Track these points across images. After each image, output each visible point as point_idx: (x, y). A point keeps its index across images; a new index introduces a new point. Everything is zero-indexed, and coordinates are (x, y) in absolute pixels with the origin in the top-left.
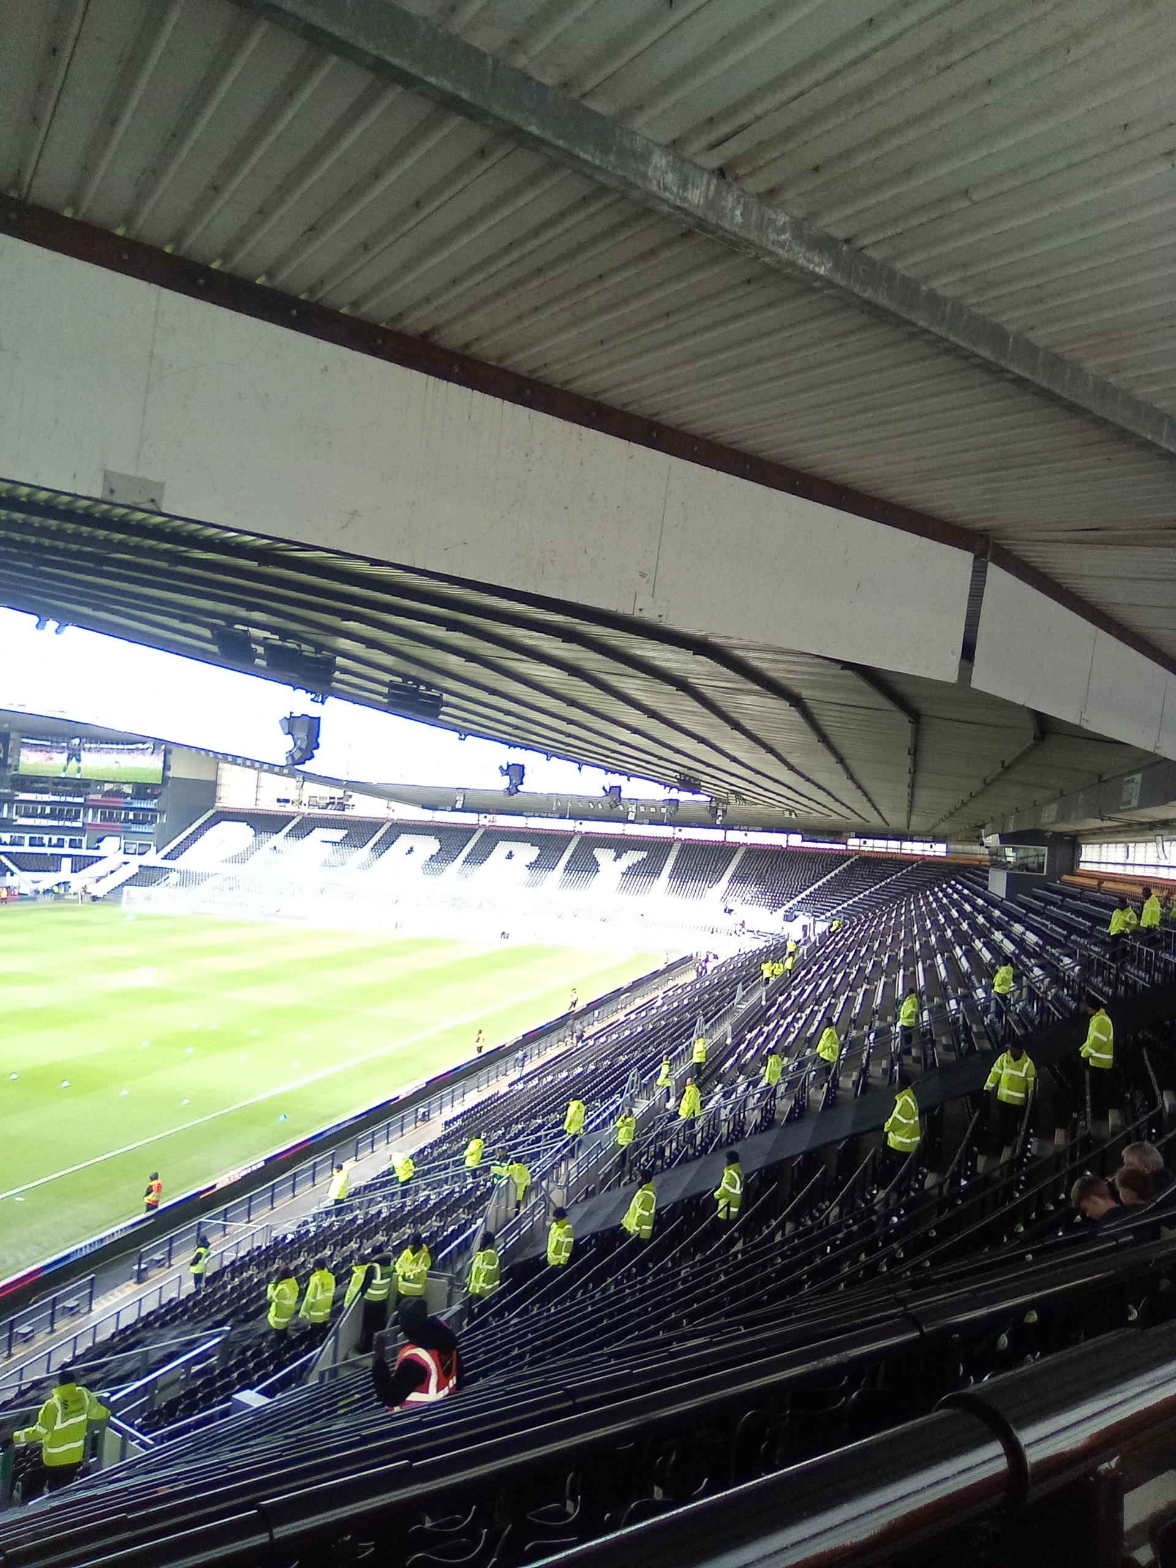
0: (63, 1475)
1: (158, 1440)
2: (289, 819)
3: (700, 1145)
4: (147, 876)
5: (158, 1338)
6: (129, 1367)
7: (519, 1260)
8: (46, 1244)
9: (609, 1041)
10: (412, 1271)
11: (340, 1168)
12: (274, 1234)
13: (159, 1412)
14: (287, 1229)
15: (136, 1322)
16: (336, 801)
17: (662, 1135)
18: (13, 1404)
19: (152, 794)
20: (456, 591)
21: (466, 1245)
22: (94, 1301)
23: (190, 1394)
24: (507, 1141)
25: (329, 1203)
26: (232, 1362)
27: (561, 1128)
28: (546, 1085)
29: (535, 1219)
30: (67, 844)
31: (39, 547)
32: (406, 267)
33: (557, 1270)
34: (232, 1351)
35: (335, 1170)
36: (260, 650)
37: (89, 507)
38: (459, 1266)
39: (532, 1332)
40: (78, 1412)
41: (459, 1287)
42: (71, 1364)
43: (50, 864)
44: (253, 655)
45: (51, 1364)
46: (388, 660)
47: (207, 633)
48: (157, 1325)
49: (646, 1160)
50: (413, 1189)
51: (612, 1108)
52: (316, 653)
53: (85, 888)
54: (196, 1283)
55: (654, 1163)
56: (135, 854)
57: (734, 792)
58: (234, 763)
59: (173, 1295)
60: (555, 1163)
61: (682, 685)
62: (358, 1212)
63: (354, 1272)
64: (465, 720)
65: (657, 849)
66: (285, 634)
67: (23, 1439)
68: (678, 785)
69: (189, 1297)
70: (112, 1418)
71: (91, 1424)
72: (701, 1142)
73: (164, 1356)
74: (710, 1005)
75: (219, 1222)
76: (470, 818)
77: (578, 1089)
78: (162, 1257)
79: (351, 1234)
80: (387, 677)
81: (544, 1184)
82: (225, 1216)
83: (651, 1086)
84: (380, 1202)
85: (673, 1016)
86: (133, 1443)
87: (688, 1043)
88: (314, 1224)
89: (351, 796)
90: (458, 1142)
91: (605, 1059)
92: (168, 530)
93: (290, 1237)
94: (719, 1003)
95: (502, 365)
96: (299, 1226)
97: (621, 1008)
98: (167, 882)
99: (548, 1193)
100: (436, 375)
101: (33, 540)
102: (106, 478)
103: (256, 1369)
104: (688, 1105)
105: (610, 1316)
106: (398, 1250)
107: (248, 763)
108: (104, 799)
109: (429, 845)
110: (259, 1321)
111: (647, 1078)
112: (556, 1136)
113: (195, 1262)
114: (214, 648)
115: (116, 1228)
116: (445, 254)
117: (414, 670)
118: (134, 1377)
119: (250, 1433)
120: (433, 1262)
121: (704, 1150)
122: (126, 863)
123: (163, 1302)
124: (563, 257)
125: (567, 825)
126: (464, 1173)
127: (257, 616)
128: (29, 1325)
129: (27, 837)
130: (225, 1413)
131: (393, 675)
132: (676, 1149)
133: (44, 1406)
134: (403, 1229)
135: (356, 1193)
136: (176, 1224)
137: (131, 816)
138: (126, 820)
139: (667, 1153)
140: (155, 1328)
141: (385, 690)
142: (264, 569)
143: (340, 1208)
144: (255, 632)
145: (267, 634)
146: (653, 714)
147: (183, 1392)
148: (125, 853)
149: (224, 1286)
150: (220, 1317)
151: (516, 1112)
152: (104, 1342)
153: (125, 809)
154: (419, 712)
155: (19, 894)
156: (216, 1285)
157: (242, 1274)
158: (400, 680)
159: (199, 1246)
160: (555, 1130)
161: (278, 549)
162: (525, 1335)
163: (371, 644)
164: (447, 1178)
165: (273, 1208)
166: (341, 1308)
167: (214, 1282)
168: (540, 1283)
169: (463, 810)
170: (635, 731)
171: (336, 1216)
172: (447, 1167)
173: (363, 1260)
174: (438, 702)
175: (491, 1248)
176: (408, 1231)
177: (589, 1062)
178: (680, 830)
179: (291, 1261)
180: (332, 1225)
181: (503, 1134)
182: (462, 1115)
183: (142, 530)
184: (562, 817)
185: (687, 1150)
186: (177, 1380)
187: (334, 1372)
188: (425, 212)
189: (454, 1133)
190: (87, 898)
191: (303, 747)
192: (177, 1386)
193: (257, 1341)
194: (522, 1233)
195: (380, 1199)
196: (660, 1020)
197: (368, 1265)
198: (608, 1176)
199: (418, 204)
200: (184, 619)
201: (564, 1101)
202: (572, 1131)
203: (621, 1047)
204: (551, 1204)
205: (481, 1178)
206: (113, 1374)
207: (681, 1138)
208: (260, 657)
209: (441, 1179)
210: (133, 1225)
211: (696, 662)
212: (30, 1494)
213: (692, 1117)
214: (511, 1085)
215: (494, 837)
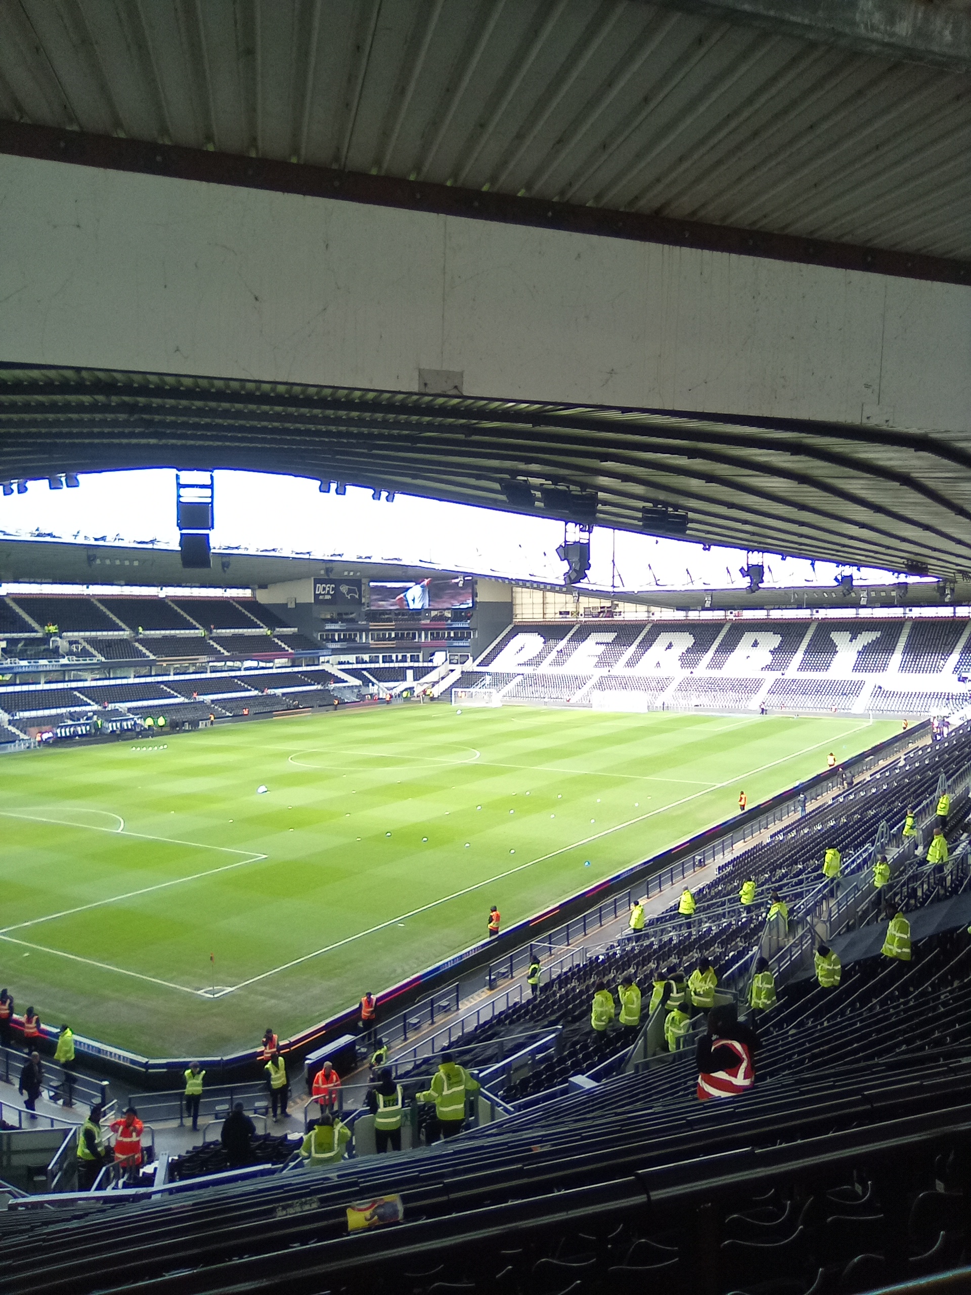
0: (452, 1128)
1: (518, 1108)
2: (569, 627)
3: (951, 886)
4: (468, 680)
5: (509, 1033)
6: (489, 1052)
7: (792, 981)
8: (423, 959)
9: (857, 798)
10: (701, 987)
11: (637, 904)
12: (588, 955)
13: (515, 1087)
14: (599, 951)
15: (492, 1019)
16: (606, 610)
17: (914, 878)
18: (412, 1073)
19: (466, 616)
20: (694, 424)
21: (745, 967)
22: (460, 1003)
23: (537, 1075)
24: (773, 883)
25: (629, 931)
26: (566, 1053)
27: (820, 872)
28: (803, 836)
29: (804, 948)
30: (409, 660)
31: (371, 436)
32: (639, 156)
33: (826, 991)
34: (566, 1045)
35: (632, 904)
36: (538, 494)
37: (404, 399)
38: (741, 985)
39: (810, 1042)
40: (459, 1083)
41: (742, 1002)
42: (449, 1047)
43: (398, 675)
44: (534, 499)
45: (435, 1046)
46: (639, 489)
47: (497, 486)
48: (507, 1022)
49: (900, 899)
50: (697, 922)
51: (865, 855)
52: (581, 491)
53: (424, 692)
54: (533, 991)
55: (908, 901)
56: (457, 663)
57: (960, 571)
58: (524, 586)
59: (517, 1000)
60: (817, 901)
61: (906, 480)
62: (653, 939)
63: (654, 987)
64: (709, 532)
65: (891, 629)
66: (555, 479)
67: (422, 1099)
68: (906, 570)
69: (529, 1002)
70: (482, 1089)
71: (468, 1093)
72: (951, 884)
73: (514, 1046)
74: (950, 764)
75: (545, 944)
76: (718, 615)
77: (832, 839)
78: (506, 970)
79: (650, 956)
80: (641, 504)
81: (808, 918)
82: (550, 940)
83: (899, 836)
84: (670, 932)
85: (915, 774)
86: (499, 1109)
87: (932, 797)
88: (619, 948)
89: (617, 605)
90: (731, 884)
91: (855, 813)
92: (462, 409)
93: (601, 957)
94: (959, 762)
95: (725, 224)
96: (607, 950)
97: (867, 770)
98: (482, 684)
99: (812, 926)
100: (670, 243)
101: (365, 430)
102: (420, 375)
103: (585, 1059)
104: (936, 852)
105: (879, 1031)
106: (689, 971)
107: (535, 585)
108: (432, 623)
109: (685, 641)
110: (583, 1022)
111: (895, 829)
112: (816, 878)
113: (532, 975)
114: (503, 497)
115: (470, 948)
116: (672, 137)
117: (662, 496)
118: (494, 1060)
119: (585, 1108)
120: (719, 980)
121: (955, 891)
122: (452, 671)
123: (510, 1005)
124: (777, 117)
125: (804, 614)
126: (738, 909)
127: (534, 467)
128: (417, 1018)
129: (381, 656)
130: (564, 1092)
131: (645, 502)
132: (928, 890)
133: (434, 1077)
134: (691, 953)
135: (651, 923)
136: (514, 945)
137: (452, 635)
138: (449, 638)
139: (919, 893)
140: (506, 1024)
141: (640, 515)
142: (538, 429)
143: (638, 935)
144: (533, 480)
145: (542, 481)
146: (878, 509)
147: (531, 1073)
148: (450, 663)
149: (554, 994)
150: (553, 1018)
151: (779, 859)
152: (469, 1033)
153: (448, 629)
154: (669, 530)
155: (379, 699)
156: (548, 993)
157: (566, 986)
158: (651, 505)
159: (532, 964)
160: (815, 874)
161: (547, 411)
162: (803, 1044)
163: (626, 478)
164: (724, 913)
165: (585, 935)
166: (647, 1015)
167: (546, 991)
168: (813, 1002)
169: (712, 609)
170: (863, 526)
171: (636, 942)
172: (723, 904)
173: (662, 977)
174: (685, 520)
175: (767, 971)
176: (696, 955)
177: (841, 817)
178: (911, 610)
179: (604, 977)
180: (633, 949)
181: (769, 877)
182: (732, 861)
183: (444, 411)
184: (799, 607)
185: (938, 891)
186: (526, 1064)
187: (646, 1065)
188: (652, 105)
189: (726, 876)
190: (427, 699)
191: (578, 568)
192: (526, 1069)
193: (585, 1037)
194: (793, 959)
195: (670, 929)
196: (903, 778)
197: (665, 982)
198: (866, 913)
199: (646, 100)
200: (478, 477)
201: (822, 849)
202: (830, 874)
203: (868, 802)
204: (817, 936)
205: (753, 914)
206: (479, 1057)
207: (932, 881)
208: (539, 500)
209: (719, 914)
210: (483, 946)
211: (919, 458)
212: (432, 1137)
213: (940, 862)
214: (771, 837)
215: (739, 630)
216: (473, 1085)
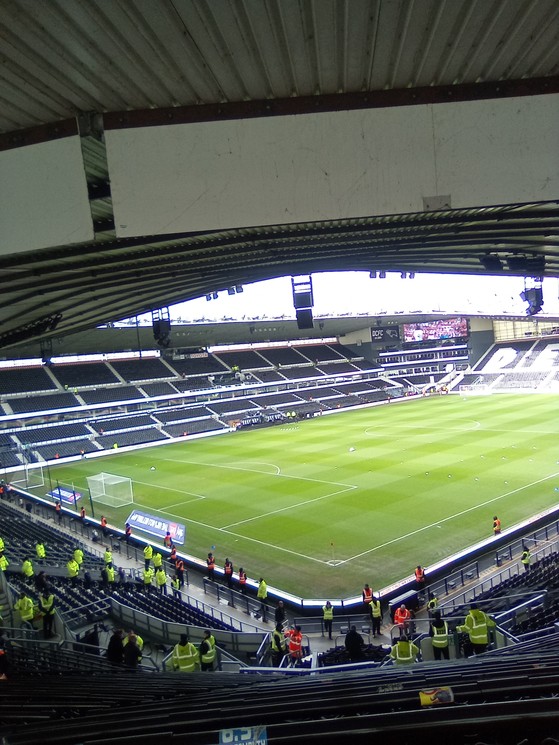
0: (480, 648)
1: (522, 639)
2: (533, 342)
4: (469, 380)
5: (512, 593)
6: (501, 604)
13: (519, 626)
15: (500, 584)
16: (556, 329)
18: (452, 615)
19: (464, 341)
22: (479, 574)
23: (533, 620)
26: (551, 607)
30: (431, 370)
31: (398, 241)
34: (550, 602)
36: (505, 262)
40: (483, 622)
42: (474, 600)
43: (425, 380)
44: (502, 265)
45: (466, 599)
47: (478, 260)
48: (510, 586)
52: (533, 256)
53: (442, 388)
54: (526, 568)
56: (461, 370)
58: (500, 319)
59: (516, 573)
66: (515, 251)
67: (460, 630)
71: (489, 628)
73: (517, 601)
75: (532, 539)
78: (507, 555)
82: (535, 536)
86: (510, 639)
92: (452, 217)
98: (478, 381)
101: (394, 239)
102: (424, 201)
107: (507, 318)
114: (482, 267)
118: (504, 609)
122: (458, 375)
123: (511, 576)
127: (501, 246)
128: (453, 582)
129: (413, 369)
130: (552, 631)
133: (467, 617)
137: (456, 353)
138: (455, 355)
140: (510, 588)
142: (501, 222)
144: (500, 254)
145: (507, 253)
147: (529, 619)
148: (457, 370)
149: (540, 570)
150: (541, 585)
152: (487, 592)
153: (454, 350)
156: (536, 569)
157: (548, 565)
159: (524, 551)
161: (506, 210)
183: (440, 220)
186: (525, 613)
191: (535, 305)
192: (525, 616)
200: (466, 257)
206: (494, 607)
208: (505, 265)
212: (468, 653)
216: (492, 623)
